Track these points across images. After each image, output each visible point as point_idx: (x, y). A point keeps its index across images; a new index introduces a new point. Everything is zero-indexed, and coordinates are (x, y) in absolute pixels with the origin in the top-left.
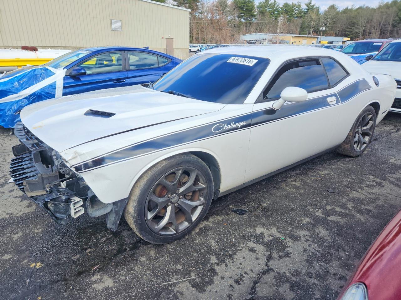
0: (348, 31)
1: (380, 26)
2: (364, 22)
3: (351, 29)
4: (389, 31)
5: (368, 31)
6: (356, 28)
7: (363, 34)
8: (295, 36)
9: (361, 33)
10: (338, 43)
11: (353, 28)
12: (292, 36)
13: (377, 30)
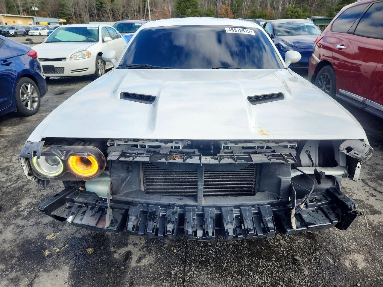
0: (60, 13)
1: (87, 9)
2: (72, 4)
3: (62, 10)
4: (96, 14)
5: (78, 13)
6: (66, 10)
7: (75, 16)
8: (7, 16)
9: (73, 15)
10: (56, 25)
11: (64, 10)
12: (3, 16)
13: (86, 13)
